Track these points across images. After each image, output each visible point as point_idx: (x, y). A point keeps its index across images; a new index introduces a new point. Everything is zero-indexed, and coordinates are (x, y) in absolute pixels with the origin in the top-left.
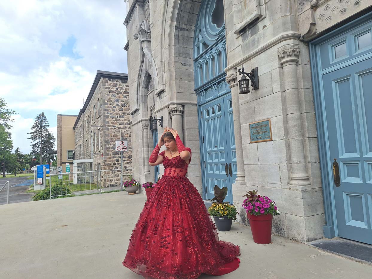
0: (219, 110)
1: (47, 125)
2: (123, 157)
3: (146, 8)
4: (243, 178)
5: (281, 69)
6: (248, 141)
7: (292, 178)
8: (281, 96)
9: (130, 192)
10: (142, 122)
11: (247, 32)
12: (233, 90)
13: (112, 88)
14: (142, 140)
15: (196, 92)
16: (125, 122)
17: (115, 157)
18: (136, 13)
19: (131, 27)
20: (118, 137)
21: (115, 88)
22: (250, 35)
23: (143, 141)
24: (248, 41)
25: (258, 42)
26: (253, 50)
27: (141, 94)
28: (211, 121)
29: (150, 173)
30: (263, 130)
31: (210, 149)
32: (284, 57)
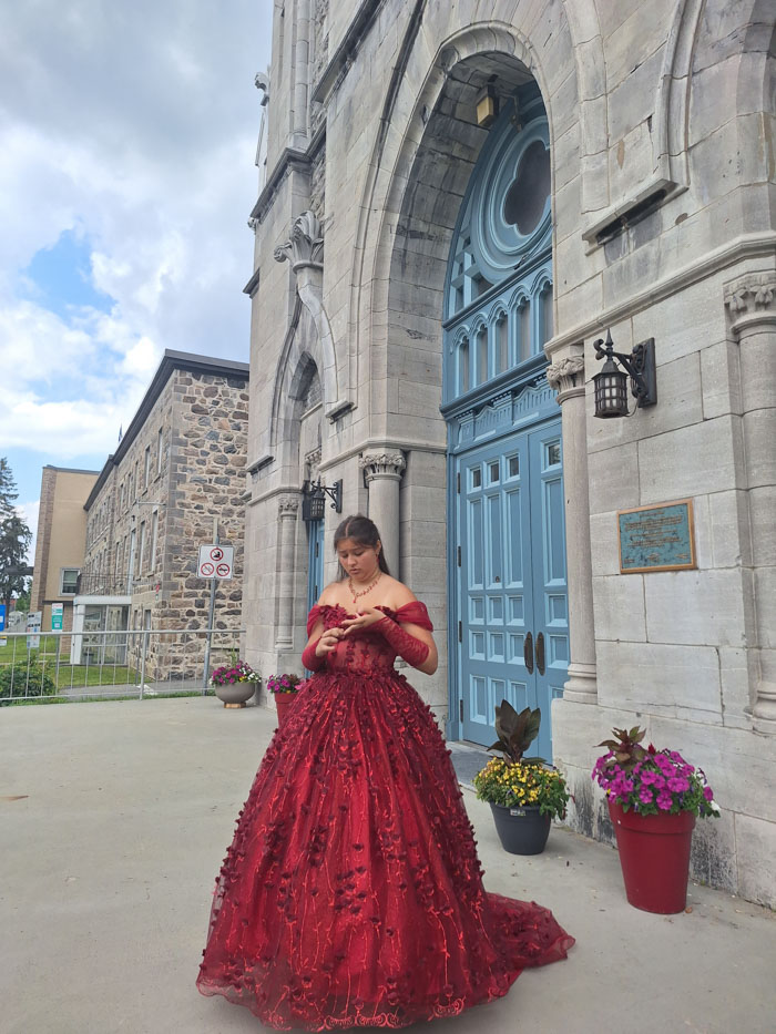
0: (514, 471)
1: (11, 493)
2: (218, 596)
3: (316, 176)
4: (589, 682)
5: (734, 346)
6: (614, 565)
7: (763, 695)
8: (730, 429)
9: (228, 701)
10: (280, 496)
11: (624, 235)
12: (568, 408)
13: (203, 401)
14: (275, 548)
15: (446, 417)
16: (231, 496)
17: (195, 595)
18: (286, 192)
19: (270, 230)
20: (208, 537)
21: (209, 400)
22: (633, 244)
23: (279, 551)
24: (623, 261)
25: (659, 263)
26: (641, 286)
27: (282, 416)
28: (486, 502)
29: (292, 646)
30: (665, 535)
31: (479, 587)
32: (744, 310)
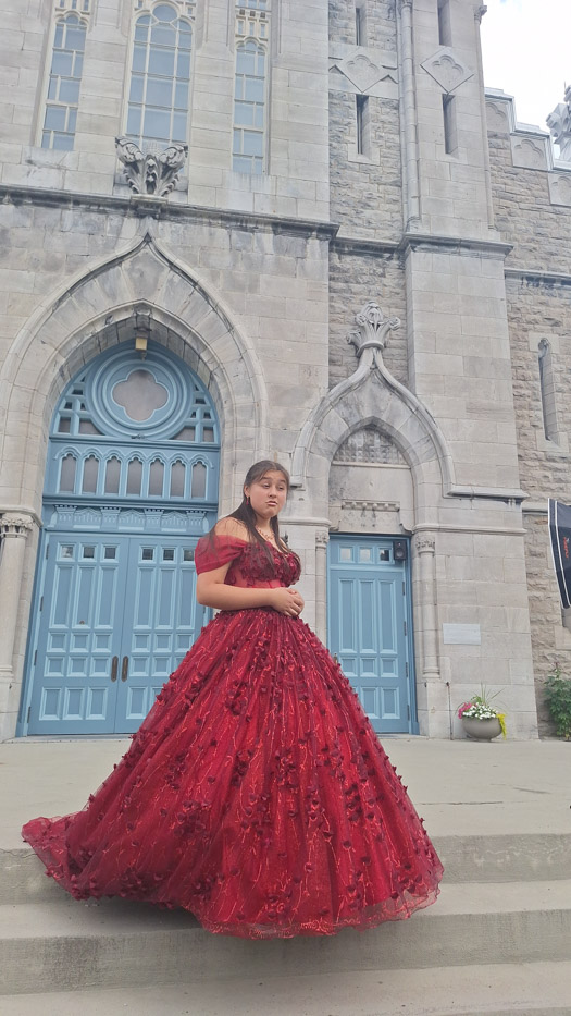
0: (110, 556)
5: (316, 555)
15: (44, 501)
28: (79, 571)
31: (62, 627)
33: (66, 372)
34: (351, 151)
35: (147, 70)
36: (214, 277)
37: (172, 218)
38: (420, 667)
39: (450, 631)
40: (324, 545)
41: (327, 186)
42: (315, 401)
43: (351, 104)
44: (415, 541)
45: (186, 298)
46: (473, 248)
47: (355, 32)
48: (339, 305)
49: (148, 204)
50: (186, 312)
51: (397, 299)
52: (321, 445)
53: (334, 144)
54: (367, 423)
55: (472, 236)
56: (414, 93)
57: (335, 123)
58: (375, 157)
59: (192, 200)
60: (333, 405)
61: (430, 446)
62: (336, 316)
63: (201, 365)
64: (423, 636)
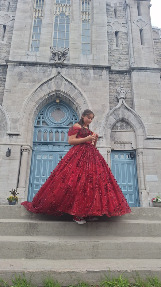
15: (33, 143)
28: (43, 162)
31: (38, 177)
33: (38, 109)
34: (114, 47)
35: (58, 30)
36: (77, 82)
37: (65, 67)
38: (140, 188)
39: (148, 178)
40: (110, 153)
41: (108, 56)
42: (106, 114)
43: (114, 34)
44: (137, 152)
45: (69, 88)
46: (150, 70)
47: (114, 15)
48: (112, 88)
49: (59, 64)
50: (69, 92)
51: (129, 85)
52: (108, 126)
53: (109, 45)
54: (121, 119)
55: (150, 66)
56: (131, 29)
57: (110, 39)
58: (121, 47)
59: (71, 62)
60: (111, 115)
61: (140, 125)
62: (111, 91)
63: (74, 106)
64: (140, 179)
